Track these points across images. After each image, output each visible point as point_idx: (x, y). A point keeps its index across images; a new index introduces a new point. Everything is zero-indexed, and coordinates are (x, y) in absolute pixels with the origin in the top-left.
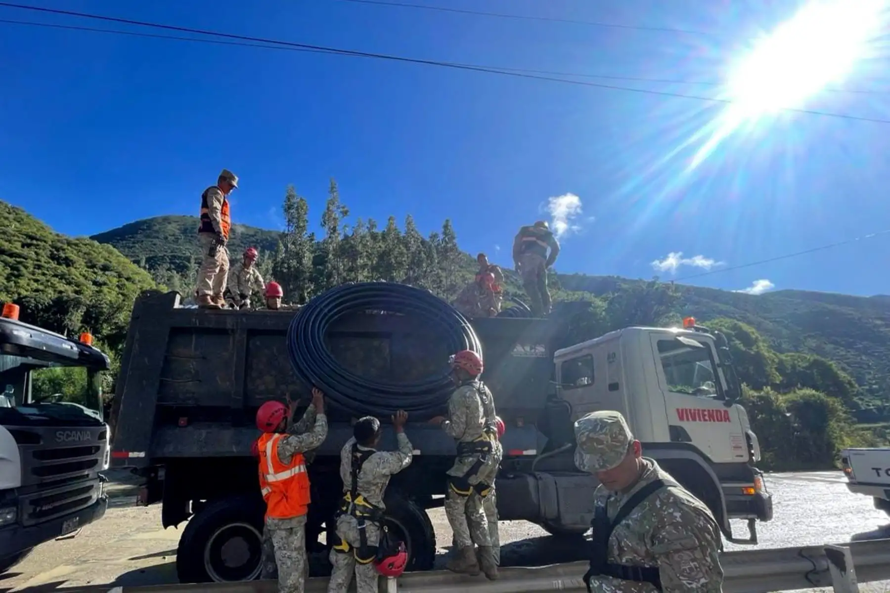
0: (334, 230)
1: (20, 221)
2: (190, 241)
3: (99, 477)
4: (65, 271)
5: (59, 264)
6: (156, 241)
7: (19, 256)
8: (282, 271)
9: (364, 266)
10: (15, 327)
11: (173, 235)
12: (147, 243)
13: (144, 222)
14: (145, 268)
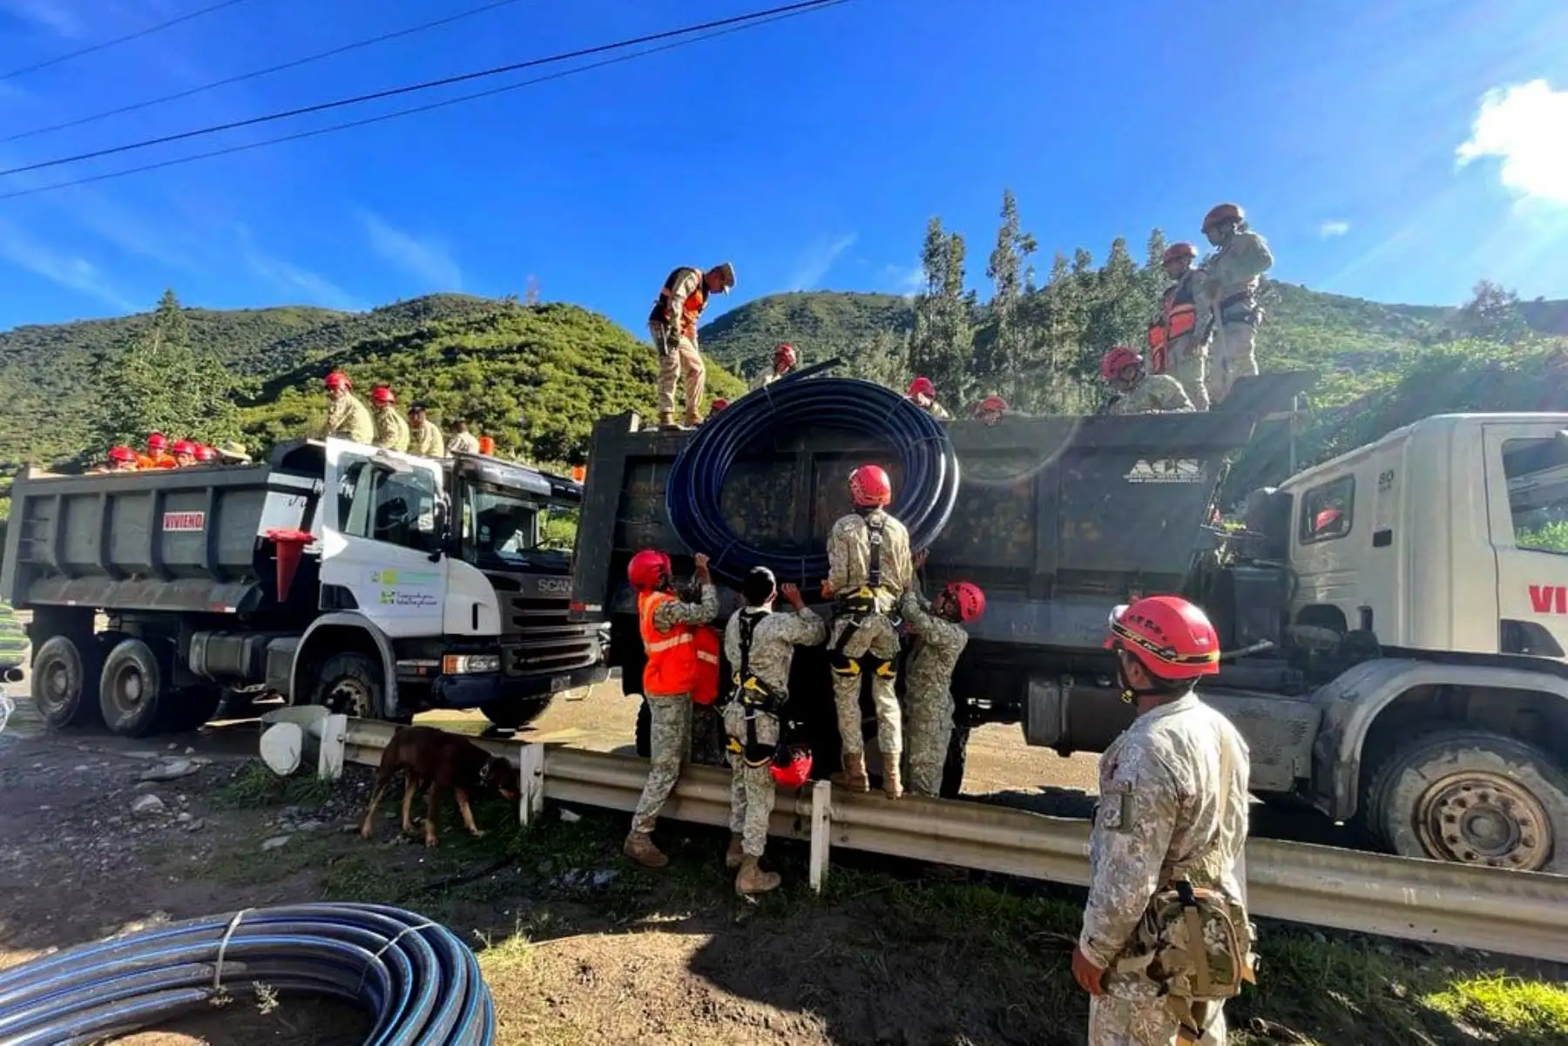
0: (1010, 280)
1: (600, 331)
2: (800, 330)
3: (598, 635)
4: (649, 389)
5: (642, 381)
6: (755, 335)
7: (600, 375)
8: (922, 360)
9: (1062, 338)
10: (485, 463)
11: (778, 324)
12: (745, 338)
13: (741, 310)
14: (739, 377)
